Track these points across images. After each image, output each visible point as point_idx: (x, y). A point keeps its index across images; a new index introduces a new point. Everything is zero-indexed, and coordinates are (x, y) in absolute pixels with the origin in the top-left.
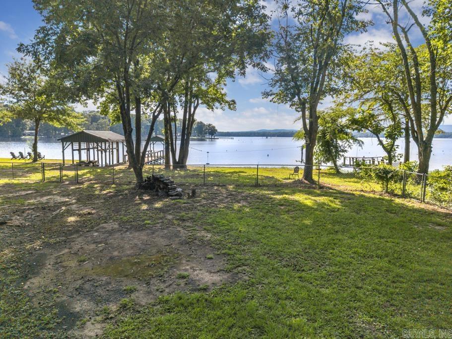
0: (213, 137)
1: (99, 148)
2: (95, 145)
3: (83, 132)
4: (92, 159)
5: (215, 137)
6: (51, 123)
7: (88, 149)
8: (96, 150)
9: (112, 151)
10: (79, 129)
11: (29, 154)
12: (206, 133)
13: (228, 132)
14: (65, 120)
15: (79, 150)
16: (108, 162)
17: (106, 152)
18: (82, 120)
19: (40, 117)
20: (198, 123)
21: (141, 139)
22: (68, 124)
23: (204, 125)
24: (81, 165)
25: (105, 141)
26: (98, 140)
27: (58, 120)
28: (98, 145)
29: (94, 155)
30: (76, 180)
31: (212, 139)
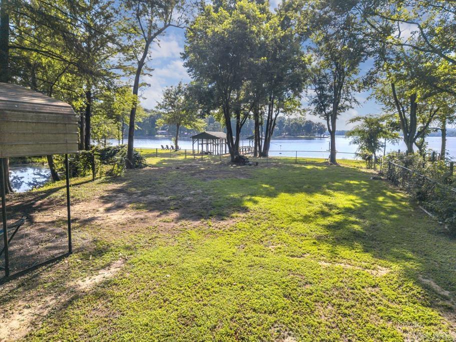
0: (322, 136)
1: (214, 143)
2: (212, 141)
3: (205, 133)
4: (209, 149)
5: (325, 136)
6: (185, 126)
7: (207, 144)
8: (212, 144)
9: (222, 146)
10: (202, 131)
11: (172, 147)
12: (315, 132)
13: (343, 131)
14: (194, 125)
15: (202, 144)
16: (219, 152)
17: (218, 145)
18: (204, 124)
19: (180, 123)
20: (307, 122)
21: (240, 138)
22: (196, 127)
23: (313, 124)
24: (203, 153)
25: (218, 138)
26: (214, 138)
27: (190, 124)
28: (213, 141)
29: (211, 148)
30: (202, 159)
31: (321, 138)
